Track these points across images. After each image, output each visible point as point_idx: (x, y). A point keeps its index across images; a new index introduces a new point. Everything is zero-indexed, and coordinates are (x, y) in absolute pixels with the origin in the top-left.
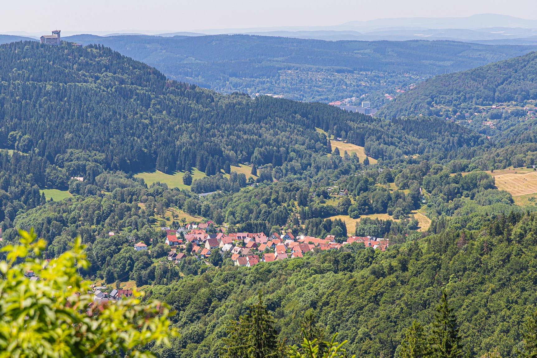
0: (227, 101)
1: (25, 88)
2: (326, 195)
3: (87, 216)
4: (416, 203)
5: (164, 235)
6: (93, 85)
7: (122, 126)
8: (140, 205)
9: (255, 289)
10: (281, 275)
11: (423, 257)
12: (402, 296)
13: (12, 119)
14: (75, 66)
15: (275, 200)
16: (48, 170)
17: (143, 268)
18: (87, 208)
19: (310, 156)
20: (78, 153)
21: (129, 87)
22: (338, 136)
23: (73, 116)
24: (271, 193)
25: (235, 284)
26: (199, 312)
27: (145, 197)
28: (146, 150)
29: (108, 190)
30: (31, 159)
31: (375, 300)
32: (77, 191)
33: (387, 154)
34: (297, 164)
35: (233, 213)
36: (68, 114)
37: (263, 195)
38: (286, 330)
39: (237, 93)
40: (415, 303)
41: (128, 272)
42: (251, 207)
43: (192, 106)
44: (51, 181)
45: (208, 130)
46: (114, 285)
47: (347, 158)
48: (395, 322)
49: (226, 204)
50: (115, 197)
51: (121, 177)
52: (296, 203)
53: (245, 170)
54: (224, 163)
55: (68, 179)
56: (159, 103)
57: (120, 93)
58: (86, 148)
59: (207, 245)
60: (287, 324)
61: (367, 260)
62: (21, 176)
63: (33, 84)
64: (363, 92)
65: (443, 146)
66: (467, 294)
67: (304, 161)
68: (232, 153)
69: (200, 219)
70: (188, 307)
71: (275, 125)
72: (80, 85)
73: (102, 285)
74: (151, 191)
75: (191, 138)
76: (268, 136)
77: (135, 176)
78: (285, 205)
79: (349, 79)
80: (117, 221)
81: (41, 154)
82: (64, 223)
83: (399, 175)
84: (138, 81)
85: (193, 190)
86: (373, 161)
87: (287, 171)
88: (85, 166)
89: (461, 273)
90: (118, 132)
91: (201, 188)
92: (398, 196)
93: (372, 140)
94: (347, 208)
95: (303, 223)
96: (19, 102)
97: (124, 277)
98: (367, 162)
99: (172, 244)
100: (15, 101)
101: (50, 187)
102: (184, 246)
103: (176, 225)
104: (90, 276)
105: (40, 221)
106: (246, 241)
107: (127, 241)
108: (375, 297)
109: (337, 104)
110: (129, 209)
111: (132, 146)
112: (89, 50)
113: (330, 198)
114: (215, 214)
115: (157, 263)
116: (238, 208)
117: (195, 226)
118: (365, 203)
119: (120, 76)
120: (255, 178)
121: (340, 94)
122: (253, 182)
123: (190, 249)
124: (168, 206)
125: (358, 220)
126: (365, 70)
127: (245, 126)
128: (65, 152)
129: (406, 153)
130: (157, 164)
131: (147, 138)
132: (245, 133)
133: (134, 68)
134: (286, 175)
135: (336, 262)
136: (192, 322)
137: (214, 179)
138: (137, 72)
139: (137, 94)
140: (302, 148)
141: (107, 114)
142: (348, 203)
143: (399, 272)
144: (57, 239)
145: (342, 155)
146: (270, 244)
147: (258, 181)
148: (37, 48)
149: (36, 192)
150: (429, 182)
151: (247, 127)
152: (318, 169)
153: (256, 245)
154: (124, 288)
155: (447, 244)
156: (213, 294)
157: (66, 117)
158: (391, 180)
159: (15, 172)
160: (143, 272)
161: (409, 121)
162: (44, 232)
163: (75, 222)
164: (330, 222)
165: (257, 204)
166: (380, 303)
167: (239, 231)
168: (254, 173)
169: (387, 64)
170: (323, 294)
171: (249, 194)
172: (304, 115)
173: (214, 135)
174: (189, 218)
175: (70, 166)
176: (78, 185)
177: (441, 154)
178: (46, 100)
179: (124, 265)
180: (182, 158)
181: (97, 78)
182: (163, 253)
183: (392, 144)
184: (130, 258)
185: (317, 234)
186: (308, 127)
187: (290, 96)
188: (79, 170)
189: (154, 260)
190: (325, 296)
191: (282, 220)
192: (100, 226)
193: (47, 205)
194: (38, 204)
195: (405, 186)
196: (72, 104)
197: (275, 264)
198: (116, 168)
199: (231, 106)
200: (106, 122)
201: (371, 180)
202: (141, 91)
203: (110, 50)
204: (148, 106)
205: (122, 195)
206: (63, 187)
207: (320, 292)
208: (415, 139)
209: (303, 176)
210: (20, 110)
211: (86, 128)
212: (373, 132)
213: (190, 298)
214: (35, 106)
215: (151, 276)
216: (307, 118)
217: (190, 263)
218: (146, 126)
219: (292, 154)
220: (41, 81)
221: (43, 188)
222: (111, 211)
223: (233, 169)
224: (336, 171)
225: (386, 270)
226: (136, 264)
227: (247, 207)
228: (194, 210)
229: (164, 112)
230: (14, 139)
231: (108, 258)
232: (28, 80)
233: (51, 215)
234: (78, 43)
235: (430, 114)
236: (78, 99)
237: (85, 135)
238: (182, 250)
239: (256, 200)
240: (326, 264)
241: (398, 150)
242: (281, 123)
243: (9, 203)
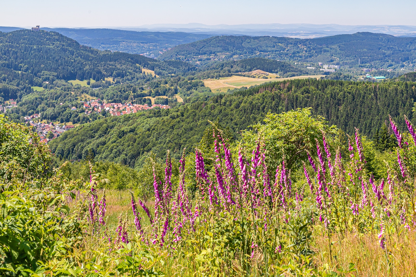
0: (103, 53)
1: (26, 47)
2: (142, 89)
3: (51, 97)
4: (176, 92)
5: (83, 104)
6: (52, 47)
7: (63, 62)
8: (72, 92)
9: (124, 124)
10: (134, 119)
12: (182, 126)
13: (20, 59)
14: (45, 39)
15: (123, 91)
16: (34, 79)
17: (75, 117)
18: (51, 94)
19: (135, 74)
20: (46, 72)
21: (66, 47)
22: (144, 67)
23: (44, 58)
24: (122, 88)
25: (117, 122)
27: (74, 89)
28: (73, 72)
29: (58, 87)
30: (28, 75)
31: (172, 127)
32: (46, 87)
33: (163, 74)
34: (129, 77)
35: (107, 96)
36: (43, 57)
37: (119, 89)
39: (106, 50)
40: (188, 128)
41: (69, 118)
42: (114, 93)
43: (90, 55)
44: (36, 83)
45: (96, 64)
46: (63, 124)
47: (148, 76)
48: (180, 136)
49: (105, 92)
50: (62, 89)
51: (63, 82)
52: (131, 92)
53: (110, 79)
54: (102, 76)
55: (42, 82)
56: (77, 54)
57: (62, 50)
58: (50, 70)
59: (100, 108)
60: (139, 137)
61: (166, 113)
62: (24, 81)
63: (29, 46)
64: (151, 50)
65: (183, 71)
66: (207, 125)
67: (132, 76)
68: (105, 73)
69: (95, 98)
70: (98, 132)
71: (121, 62)
72: (47, 46)
73: (59, 124)
74: (76, 87)
75: (90, 67)
76: (118, 66)
77: (68, 81)
78: (127, 92)
79: (146, 46)
80: (63, 99)
81: (31, 73)
82: (42, 99)
83: (170, 81)
84: (69, 45)
85: (91, 87)
86: (157, 76)
87: (126, 80)
88: (49, 78)
89: (204, 117)
90: (62, 64)
91: (94, 86)
92: (169, 89)
93: (157, 68)
94: (151, 94)
95: (134, 99)
96: (23, 52)
97: (68, 120)
98: (155, 77)
99: (86, 107)
100: (21, 52)
101: (35, 86)
102: (91, 109)
103: (86, 100)
104: (54, 120)
105: (33, 99)
106: (115, 106)
107: (69, 106)
108: (172, 126)
109: (142, 55)
110: (68, 94)
111: (67, 70)
112: (50, 33)
113: (144, 90)
114: (101, 96)
115: (81, 115)
116: (110, 94)
117: (93, 101)
118: (157, 92)
119: (62, 43)
120: (114, 83)
121: (143, 51)
122: (113, 84)
123: (93, 109)
124: (83, 93)
125: (155, 98)
126: (151, 43)
127: (110, 62)
128: (41, 72)
129: (169, 73)
130: (77, 77)
131: (73, 67)
132: (110, 66)
133: (68, 40)
134: (126, 81)
135: (155, 114)
137: (99, 83)
138: (69, 42)
139: (69, 50)
140: (131, 71)
141: (57, 58)
142: (151, 92)
143: (181, 117)
144: (40, 106)
145: (146, 74)
146: (124, 107)
147: (115, 84)
148: (30, 32)
149: (30, 88)
150: (181, 84)
151: (111, 63)
152: (138, 79)
153: (118, 108)
154: (68, 125)
155: (198, 106)
157: (41, 59)
158: (166, 83)
159: (22, 80)
160: (76, 119)
161: (170, 61)
162: (34, 103)
163: (46, 99)
164: (145, 99)
165: (117, 92)
166: (174, 129)
167: (111, 102)
168: (114, 80)
169: (159, 40)
170: (152, 126)
171: (113, 89)
172: (132, 59)
173: (98, 66)
174: (91, 98)
175: (43, 78)
176: (46, 85)
177: (183, 74)
178: (34, 52)
179: (68, 116)
180: (87, 75)
181: (54, 44)
182: (83, 111)
183: (164, 70)
184: (70, 113)
185: (141, 103)
186: (133, 63)
187: (124, 52)
188: (47, 79)
189: (79, 114)
190: (153, 127)
191: (126, 98)
192: (56, 101)
193: (35, 93)
194: (31, 92)
195: (172, 85)
196: (44, 54)
197: (131, 114)
198: (61, 79)
199: (104, 55)
200: (57, 61)
201: (159, 83)
202: (70, 49)
203: (59, 33)
204: (73, 55)
205: (65, 89)
206: (40, 86)
207: (151, 125)
208: (172, 68)
209: (132, 82)
210: (24, 56)
211: (49, 63)
212: (157, 65)
214: (29, 54)
215: (79, 120)
216: (133, 60)
217: (94, 115)
218: (72, 63)
219: (128, 73)
220: (32, 45)
221: (32, 86)
222: (61, 95)
223: (106, 79)
224: (145, 80)
225: (176, 116)
226: (72, 115)
227: (113, 93)
228: (92, 95)
229: (79, 57)
230: (21, 67)
231: (61, 113)
232: (27, 44)
233: (37, 96)
234: (46, 30)
235: (177, 59)
236: (46, 52)
237: (49, 66)
238: (90, 110)
239: (116, 91)
240: (151, 114)
241: (166, 72)
242: (123, 62)
243: (19, 92)
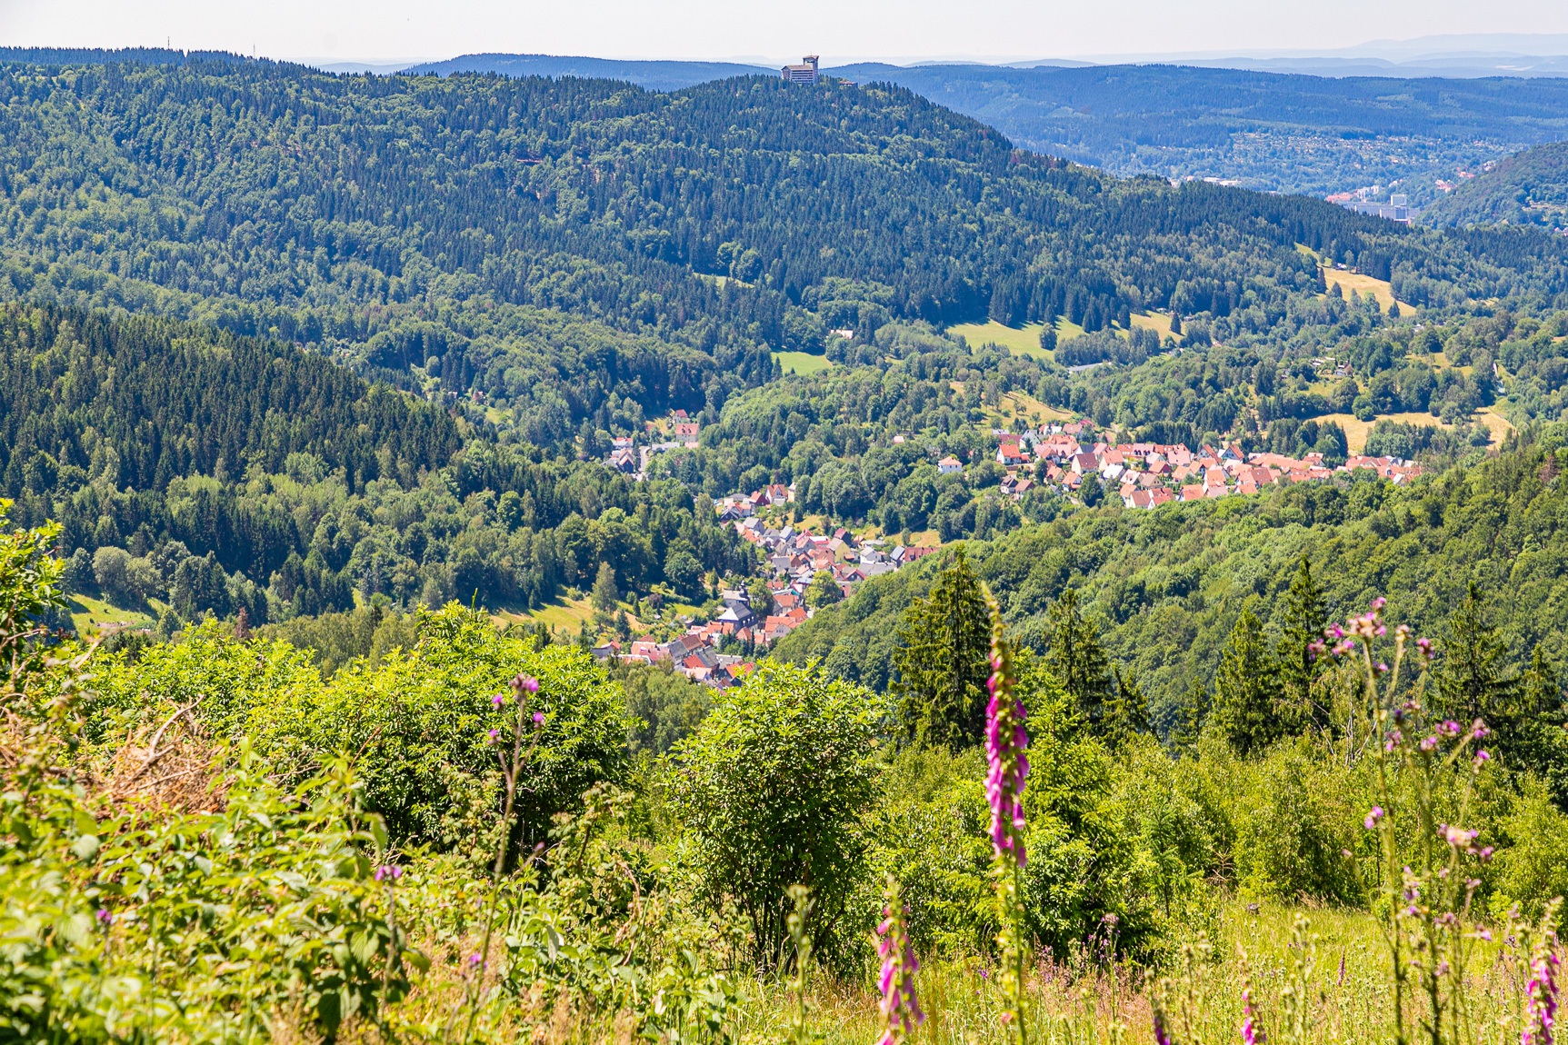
0: (1125, 192)
1: (751, 164)
2: (1310, 375)
3: (854, 404)
4: (1486, 393)
5: (994, 445)
6: (876, 158)
7: (926, 235)
8: (954, 385)
9: (1152, 554)
10: (1203, 526)
11: (1473, 500)
12: (1430, 574)
13: (725, 218)
14: (844, 123)
15: (1212, 382)
16: (788, 316)
17: (953, 506)
18: (855, 389)
19: (1285, 297)
20: (844, 284)
21: (942, 161)
22: (1339, 259)
23: (837, 215)
24: (1203, 368)
25: (1116, 542)
26: (1046, 595)
27: (964, 371)
28: (970, 282)
29: (898, 356)
30: (758, 295)
31: (1379, 580)
32: (840, 356)
33: (1436, 297)
34: (1258, 314)
35: (1131, 406)
36: (829, 210)
37: (1188, 371)
38: (1206, 636)
39: (1145, 177)
40: (1455, 589)
41: (924, 514)
42: (1165, 394)
43: (1060, 199)
44: (793, 336)
45: (1089, 246)
46: (898, 538)
47: (1357, 304)
48: (1416, 626)
49: (1118, 388)
50: (908, 370)
51: (922, 331)
52: (1252, 389)
53: (1159, 323)
54: (1118, 307)
55: (825, 333)
56: (998, 193)
57: (926, 174)
58: (861, 275)
59: (1076, 466)
61: (1370, 503)
62: (737, 326)
63: (766, 155)
64: (1394, 175)
65: (1547, 282)
66: (1557, 575)
67: (1273, 308)
68: (1133, 291)
69: (1067, 415)
71: (1216, 237)
72: (851, 157)
73: (878, 537)
74: (976, 359)
75: (1056, 259)
76: (1202, 258)
77: (950, 330)
78: (1231, 391)
79: (1367, 150)
80: (910, 414)
81: (777, 285)
82: (812, 417)
83: (1453, 338)
84: (960, 151)
85: (1058, 360)
86: (1407, 310)
87: (1239, 326)
88: (856, 309)
89: (1546, 533)
90: (919, 246)
91: (1074, 357)
92: (1450, 380)
93: (1405, 269)
94: (1351, 400)
95: (1264, 427)
96: (740, 187)
97: (919, 523)
98: (1395, 312)
99: (1010, 462)
100: (731, 187)
101: (792, 348)
102: (1033, 467)
103: (1020, 426)
104: (855, 519)
105: (768, 412)
106: (1149, 460)
107: (926, 454)
108: (1379, 574)
109: (1341, 198)
110: (933, 393)
111: (945, 273)
112: (870, 93)
113: (1317, 380)
114: (1096, 407)
115: (981, 498)
116: (1140, 396)
117: (1056, 429)
118: (1386, 391)
119: (926, 141)
120: (1178, 339)
121: (1350, 180)
122: (1173, 347)
123: (1042, 473)
124: (1006, 387)
125: (1372, 424)
126: (1398, 134)
127: (1159, 238)
128: (820, 282)
129: (1473, 296)
130: (992, 308)
131: (973, 258)
132: (1159, 252)
133: (953, 127)
134: (1237, 334)
135: (1310, 504)
136: (1032, 613)
137: (1099, 339)
138: (958, 133)
139: (957, 176)
140: (1269, 282)
141: (898, 213)
142: (1352, 391)
143: (1426, 528)
144: (798, 446)
145: (1347, 297)
146: (1196, 467)
147: (1183, 344)
148: (776, 88)
149: (765, 357)
150: (1512, 352)
151: (1164, 240)
152: (1299, 322)
153: (1168, 469)
154: (919, 545)
155: (1521, 474)
156: (1072, 560)
157: (823, 218)
158: (1436, 347)
159: (728, 319)
160: (955, 516)
161: (1477, 234)
162: (774, 433)
163: (831, 416)
164: (1315, 428)
165: (1177, 389)
166: (1389, 587)
167: (1140, 440)
168: (1176, 328)
169: (1441, 122)
170: (1280, 566)
171: (1161, 370)
172: (1275, 219)
173: (1100, 256)
174: (1047, 413)
175: (829, 309)
176: (843, 346)
177: (1540, 299)
178: (788, 185)
179: (918, 499)
180: (1039, 298)
181: (884, 145)
182: (991, 480)
183: (1445, 276)
184: (930, 487)
185: (1290, 449)
186: (1281, 242)
187: (1252, 182)
188: (846, 317)
189: (975, 492)
190: (1282, 571)
191: (1223, 421)
192: (878, 424)
193: (782, 382)
194: (769, 379)
195: (1464, 360)
196: (837, 192)
197: (1192, 505)
198: (913, 315)
199: (1134, 201)
200: (897, 228)
201: (1397, 346)
202: (964, 169)
203: (909, 93)
204: (976, 199)
205: (922, 366)
206: (815, 348)
207: (1274, 561)
208: (1490, 269)
209: (1271, 336)
210: (741, 203)
211: (861, 238)
212: (1407, 254)
213: (1029, 566)
214: (767, 196)
215: (969, 523)
216: (1279, 224)
217: (1041, 500)
218: (971, 237)
219: (1250, 294)
220: (780, 149)
221: (777, 348)
222: (900, 396)
223: (1135, 319)
224: (1334, 328)
225: (1400, 523)
226: (940, 498)
227: (1157, 394)
228: (1057, 399)
229: (1007, 211)
230: (728, 257)
231: (889, 485)
232: (757, 146)
233: (789, 400)
234: (848, 81)
235: (1524, 220)
236: (847, 184)
237: (858, 252)
238: (1028, 473)
239: (1174, 381)
240: (1290, 509)
241: (1456, 289)
242: (1228, 234)
243: (715, 377)
